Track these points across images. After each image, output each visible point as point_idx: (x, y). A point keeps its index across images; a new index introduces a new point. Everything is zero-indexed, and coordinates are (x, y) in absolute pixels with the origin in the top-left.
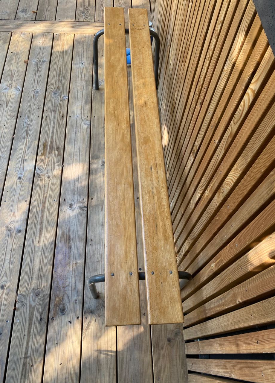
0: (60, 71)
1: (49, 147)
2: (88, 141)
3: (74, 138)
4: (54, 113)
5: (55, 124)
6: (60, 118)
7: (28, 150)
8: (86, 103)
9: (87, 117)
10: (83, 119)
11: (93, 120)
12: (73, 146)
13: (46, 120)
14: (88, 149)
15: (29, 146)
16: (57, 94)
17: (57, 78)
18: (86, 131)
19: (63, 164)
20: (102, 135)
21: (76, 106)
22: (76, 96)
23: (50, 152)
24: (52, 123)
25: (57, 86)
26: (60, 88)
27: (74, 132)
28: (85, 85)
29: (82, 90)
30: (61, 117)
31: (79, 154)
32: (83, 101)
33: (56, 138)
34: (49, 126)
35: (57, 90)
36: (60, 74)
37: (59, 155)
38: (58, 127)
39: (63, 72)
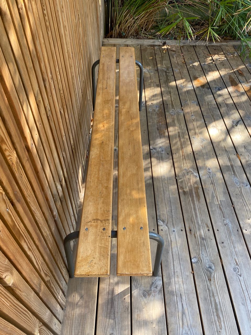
0: (218, 316)
1: (194, 195)
3: (171, 204)
4: (202, 236)
5: (196, 221)
6: (193, 228)
7: (213, 193)
8: (167, 252)
9: (162, 230)
10: (166, 227)
11: (155, 225)
12: (171, 196)
13: (208, 227)
14: (155, 193)
15: (213, 197)
16: (207, 266)
17: (217, 301)
18: (161, 212)
19: (176, 180)
21: (178, 247)
22: (181, 263)
23: (191, 190)
24: (200, 222)
25: (212, 282)
26: (207, 279)
27: (173, 211)
28: (174, 284)
29: (176, 274)
30: (193, 230)
31: (164, 188)
32: (171, 255)
33: (190, 204)
34: (201, 219)
35: (210, 276)
36: (217, 309)
37: (182, 188)
38: (191, 217)
39: (213, 316)
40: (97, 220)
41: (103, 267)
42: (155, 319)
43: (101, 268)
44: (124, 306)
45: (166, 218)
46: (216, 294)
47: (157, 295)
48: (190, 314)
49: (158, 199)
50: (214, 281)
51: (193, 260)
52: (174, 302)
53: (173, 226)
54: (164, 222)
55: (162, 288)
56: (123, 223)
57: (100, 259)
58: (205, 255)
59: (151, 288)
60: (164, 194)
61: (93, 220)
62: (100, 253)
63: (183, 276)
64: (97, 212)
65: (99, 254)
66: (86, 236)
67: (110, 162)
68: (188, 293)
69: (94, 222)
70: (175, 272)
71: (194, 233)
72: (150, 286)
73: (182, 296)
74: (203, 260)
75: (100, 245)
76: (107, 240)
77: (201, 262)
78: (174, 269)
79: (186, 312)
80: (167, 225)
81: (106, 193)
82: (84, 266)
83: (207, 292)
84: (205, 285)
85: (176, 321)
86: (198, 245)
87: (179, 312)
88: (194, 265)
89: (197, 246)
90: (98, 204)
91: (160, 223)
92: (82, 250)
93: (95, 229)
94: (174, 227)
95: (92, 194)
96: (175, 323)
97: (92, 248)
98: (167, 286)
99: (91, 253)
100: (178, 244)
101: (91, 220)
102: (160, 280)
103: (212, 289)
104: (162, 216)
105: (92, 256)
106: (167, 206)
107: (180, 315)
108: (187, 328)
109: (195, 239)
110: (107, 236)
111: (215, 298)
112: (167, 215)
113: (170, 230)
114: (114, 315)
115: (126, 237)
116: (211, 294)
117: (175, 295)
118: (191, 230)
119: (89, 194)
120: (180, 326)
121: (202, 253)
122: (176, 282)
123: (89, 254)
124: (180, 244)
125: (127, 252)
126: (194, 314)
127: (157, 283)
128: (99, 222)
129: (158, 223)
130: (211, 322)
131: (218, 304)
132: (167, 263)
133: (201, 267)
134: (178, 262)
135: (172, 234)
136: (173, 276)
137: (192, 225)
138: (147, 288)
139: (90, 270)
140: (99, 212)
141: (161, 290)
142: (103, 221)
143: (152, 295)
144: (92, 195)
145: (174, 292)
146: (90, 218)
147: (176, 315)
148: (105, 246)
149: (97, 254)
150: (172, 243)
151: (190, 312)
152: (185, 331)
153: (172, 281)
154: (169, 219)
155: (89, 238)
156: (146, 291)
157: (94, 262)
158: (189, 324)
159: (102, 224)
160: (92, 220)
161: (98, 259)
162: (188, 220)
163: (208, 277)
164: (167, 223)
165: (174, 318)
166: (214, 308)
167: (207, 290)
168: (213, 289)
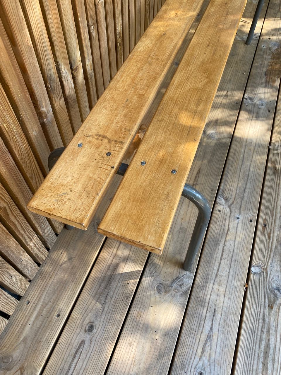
0: (265, 365)
2: (228, 169)
3: (249, 180)
6: (270, 223)
8: (217, 244)
9: (220, 211)
10: (228, 209)
11: (211, 201)
12: (251, 169)
16: (274, 286)
17: (272, 342)
18: (228, 187)
19: (269, 150)
20: (203, 172)
21: (237, 242)
22: (233, 265)
25: (273, 311)
26: (267, 304)
27: (247, 190)
28: (210, 291)
29: (218, 279)
30: (269, 226)
31: (245, 156)
32: (222, 249)
35: (274, 301)
36: (266, 355)
37: (274, 163)
38: (274, 208)
39: (255, 362)
40: (104, 137)
41: (79, 209)
42: (162, 329)
43: (76, 209)
44: (124, 294)
45: (233, 197)
46: (274, 332)
47: (179, 296)
48: (219, 342)
49: (230, 167)
50: (276, 311)
51: (253, 269)
52: (200, 317)
53: (239, 211)
54: (227, 201)
55: (188, 290)
56: (144, 154)
57: (80, 196)
58: (276, 268)
59: (172, 283)
60: (242, 163)
61: (97, 135)
62: (85, 187)
63: (228, 285)
64: (108, 127)
65: (82, 187)
66: (75, 154)
67: (164, 62)
68: (227, 312)
69: (98, 139)
70: (219, 275)
71: (269, 232)
72: (172, 281)
73: (216, 313)
74: (270, 274)
75: (91, 175)
76: (107, 171)
77: (265, 276)
78: (218, 271)
79: (215, 338)
80: (229, 207)
81: (136, 103)
82: (48, 198)
83: (259, 322)
84: (260, 312)
85: (193, 344)
86: (270, 250)
87: (203, 334)
88: (252, 276)
89: (267, 251)
90: (115, 115)
91: (221, 200)
92: (58, 173)
93: (94, 149)
94: (240, 213)
95: (113, 98)
96: (190, 347)
97: (76, 175)
98: (198, 290)
99: (69, 182)
100: (238, 239)
101: (93, 135)
102: (191, 278)
103: (269, 322)
104: (226, 192)
105: (70, 187)
106: (241, 181)
107: (203, 338)
108: (206, 362)
109: (268, 240)
110: (108, 165)
111: (270, 337)
112: (236, 193)
113: (232, 214)
114: (106, 299)
115: (141, 176)
116: (266, 328)
117: (206, 308)
118: (265, 226)
119: (108, 98)
120: (197, 354)
121: (271, 264)
122: (214, 290)
123: (66, 182)
124: (240, 239)
125: (132, 200)
126: (226, 347)
127: (184, 280)
128: (106, 141)
129: (218, 200)
130: (250, 369)
131: (272, 347)
132: (211, 258)
133: (263, 283)
134: (229, 262)
135: (234, 220)
136: (214, 279)
137: (271, 218)
138: (166, 281)
139: (56, 206)
140: (113, 127)
141: (187, 293)
142: (113, 142)
143: (170, 294)
144: (113, 100)
145: (205, 302)
146: (94, 131)
147: (197, 336)
148: (98, 179)
149: (80, 186)
150: (229, 233)
151: (221, 341)
152: (201, 365)
153: (208, 286)
154: (236, 199)
155: (78, 158)
156: (164, 285)
157: (68, 197)
158: (212, 358)
159: (108, 146)
160: (95, 135)
161: (77, 194)
162: (266, 210)
163: (269, 302)
164: (231, 204)
165: (192, 339)
166: (263, 350)
167: (261, 321)
168: (271, 322)
